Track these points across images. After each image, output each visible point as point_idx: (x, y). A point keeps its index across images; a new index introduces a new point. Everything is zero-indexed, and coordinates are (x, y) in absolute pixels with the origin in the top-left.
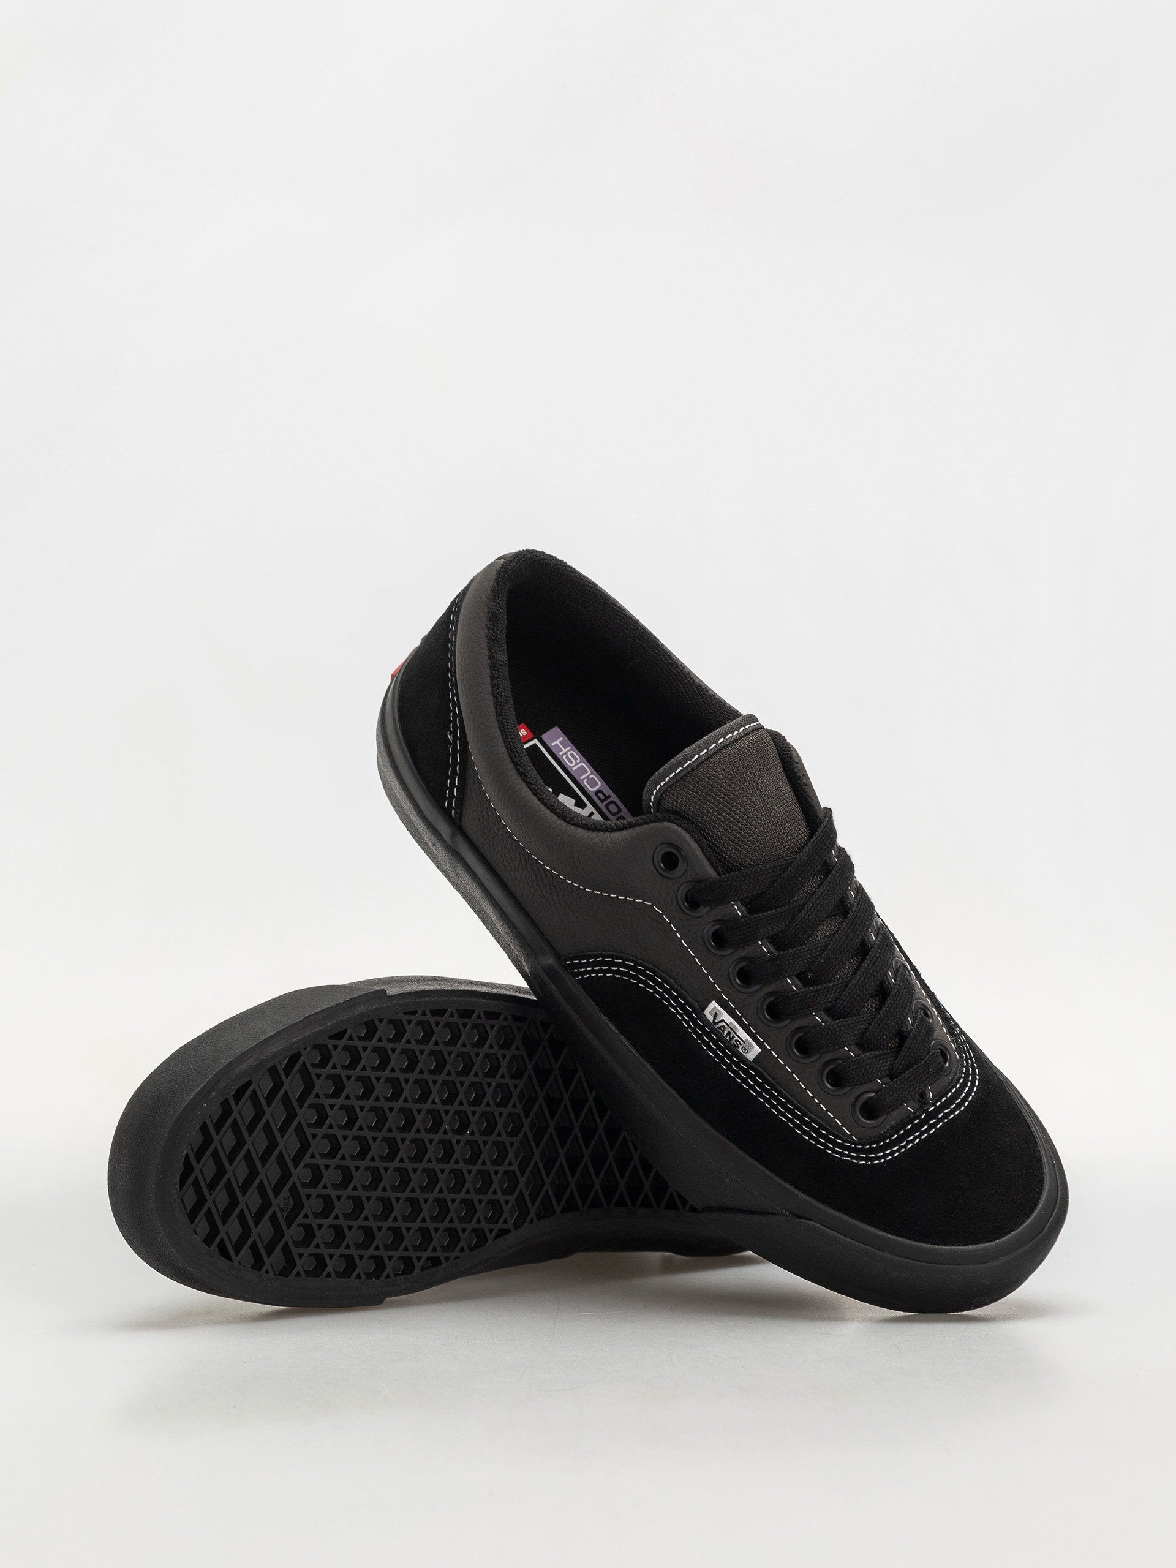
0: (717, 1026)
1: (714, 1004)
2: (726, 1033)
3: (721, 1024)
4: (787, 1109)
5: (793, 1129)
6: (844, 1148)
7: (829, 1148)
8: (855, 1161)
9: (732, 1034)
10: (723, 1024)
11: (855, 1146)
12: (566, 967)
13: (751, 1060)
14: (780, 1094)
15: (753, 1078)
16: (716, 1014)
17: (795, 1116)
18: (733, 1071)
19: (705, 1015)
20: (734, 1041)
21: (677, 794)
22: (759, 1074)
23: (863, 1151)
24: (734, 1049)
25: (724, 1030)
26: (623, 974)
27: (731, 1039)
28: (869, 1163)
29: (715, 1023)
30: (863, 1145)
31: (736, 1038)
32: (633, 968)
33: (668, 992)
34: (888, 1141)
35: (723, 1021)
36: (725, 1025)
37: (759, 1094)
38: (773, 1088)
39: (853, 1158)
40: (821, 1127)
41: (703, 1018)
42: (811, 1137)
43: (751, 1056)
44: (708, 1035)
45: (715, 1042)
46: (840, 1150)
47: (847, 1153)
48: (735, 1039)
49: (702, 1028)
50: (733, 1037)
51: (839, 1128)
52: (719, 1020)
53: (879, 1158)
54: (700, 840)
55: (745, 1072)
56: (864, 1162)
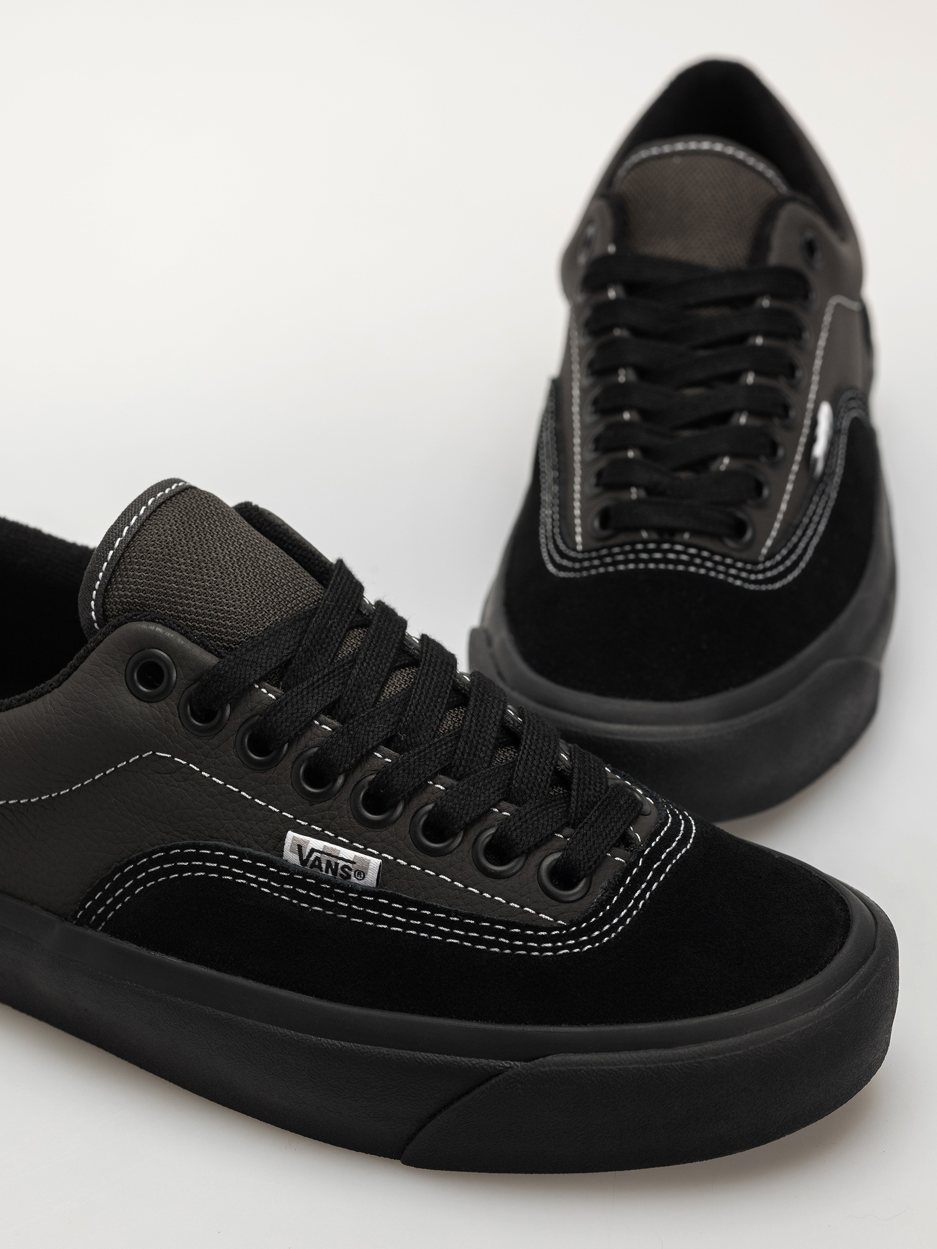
0: (309, 863)
1: (291, 835)
2: (324, 866)
3: (312, 858)
4: (452, 925)
5: (472, 949)
6: (554, 939)
7: (534, 949)
8: (576, 950)
9: (333, 860)
10: (315, 854)
11: (567, 931)
12: (80, 923)
13: (375, 885)
14: (434, 909)
15: (388, 909)
16: (300, 847)
17: (468, 928)
18: (357, 914)
19: (287, 861)
20: (340, 871)
21: (121, 586)
22: (393, 898)
23: (580, 933)
24: (346, 882)
25: (320, 863)
26: (156, 875)
27: (335, 872)
28: (597, 944)
29: (304, 862)
30: (578, 924)
31: (341, 863)
32: (167, 859)
33: (224, 860)
34: (608, 908)
35: (313, 850)
36: (319, 855)
37: (406, 926)
38: (421, 906)
39: (571, 947)
40: (510, 925)
41: (285, 866)
42: (502, 946)
43: (371, 879)
44: (303, 884)
45: (316, 888)
46: (550, 945)
47: (560, 944)
48: (340, 866)
49: (289, 880)
50: (337, 864)
51: (536, 917)
52: (307, 853)
53: (608, 933)
54: (179, 626)
55: (374, 905)
56: (589, 946)
